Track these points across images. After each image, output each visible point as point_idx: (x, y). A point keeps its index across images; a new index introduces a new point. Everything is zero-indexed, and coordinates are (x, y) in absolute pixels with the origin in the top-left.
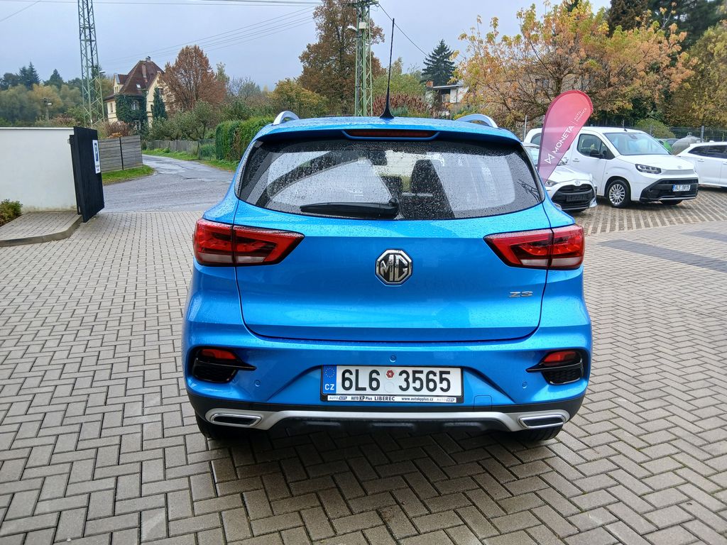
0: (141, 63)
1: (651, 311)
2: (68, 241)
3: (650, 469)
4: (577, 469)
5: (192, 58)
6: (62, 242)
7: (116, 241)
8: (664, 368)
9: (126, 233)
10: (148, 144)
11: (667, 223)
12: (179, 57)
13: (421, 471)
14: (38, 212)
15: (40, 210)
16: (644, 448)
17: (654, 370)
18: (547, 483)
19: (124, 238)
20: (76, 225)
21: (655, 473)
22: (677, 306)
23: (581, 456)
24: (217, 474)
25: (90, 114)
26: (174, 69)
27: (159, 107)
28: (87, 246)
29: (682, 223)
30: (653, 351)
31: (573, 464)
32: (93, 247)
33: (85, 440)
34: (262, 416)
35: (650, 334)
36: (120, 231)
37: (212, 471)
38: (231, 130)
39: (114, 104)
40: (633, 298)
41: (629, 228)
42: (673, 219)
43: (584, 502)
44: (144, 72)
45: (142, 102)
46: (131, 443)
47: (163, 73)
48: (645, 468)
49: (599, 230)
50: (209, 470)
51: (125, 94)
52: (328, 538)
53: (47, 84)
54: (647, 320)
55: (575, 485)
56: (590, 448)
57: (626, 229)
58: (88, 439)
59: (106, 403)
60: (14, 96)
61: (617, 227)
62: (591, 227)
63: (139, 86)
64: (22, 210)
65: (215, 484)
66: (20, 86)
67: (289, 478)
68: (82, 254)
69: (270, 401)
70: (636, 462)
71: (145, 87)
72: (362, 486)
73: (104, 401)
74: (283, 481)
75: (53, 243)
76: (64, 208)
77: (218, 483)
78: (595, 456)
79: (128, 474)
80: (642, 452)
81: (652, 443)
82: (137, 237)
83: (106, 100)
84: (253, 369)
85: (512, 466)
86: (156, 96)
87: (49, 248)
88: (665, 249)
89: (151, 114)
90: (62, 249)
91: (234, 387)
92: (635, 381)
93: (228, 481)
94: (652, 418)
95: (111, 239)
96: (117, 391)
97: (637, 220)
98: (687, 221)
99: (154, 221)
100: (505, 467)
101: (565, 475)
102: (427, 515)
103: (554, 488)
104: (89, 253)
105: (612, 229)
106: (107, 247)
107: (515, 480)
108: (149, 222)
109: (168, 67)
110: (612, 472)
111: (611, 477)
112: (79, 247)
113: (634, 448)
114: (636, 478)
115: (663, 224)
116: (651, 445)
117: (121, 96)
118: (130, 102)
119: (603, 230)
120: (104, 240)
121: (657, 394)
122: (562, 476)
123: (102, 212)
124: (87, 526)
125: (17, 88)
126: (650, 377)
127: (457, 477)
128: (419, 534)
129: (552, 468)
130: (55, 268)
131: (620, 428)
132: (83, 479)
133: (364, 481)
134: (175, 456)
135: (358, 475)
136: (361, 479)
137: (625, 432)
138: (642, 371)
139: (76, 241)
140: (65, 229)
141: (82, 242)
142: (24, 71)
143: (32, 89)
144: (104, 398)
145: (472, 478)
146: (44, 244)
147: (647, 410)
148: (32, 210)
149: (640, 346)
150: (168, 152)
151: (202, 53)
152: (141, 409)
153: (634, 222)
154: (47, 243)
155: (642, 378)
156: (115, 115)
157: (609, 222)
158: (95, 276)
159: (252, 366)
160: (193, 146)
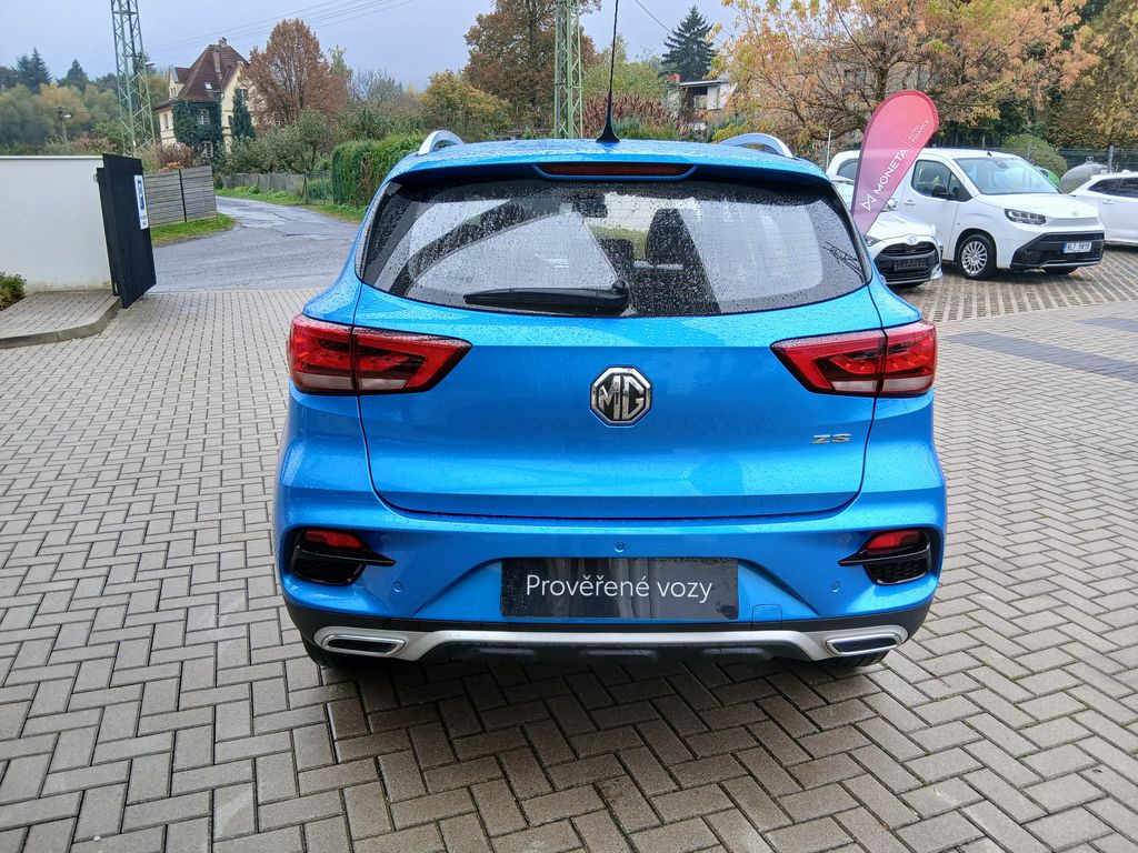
0: (211, 48)
1: (1031, 449)
2: (98, 339)
3: (1033, 713)
4: (915, 714)
5: (292, 39)
6: (88, 341)
7: (176, 338)
8: (1052, 543)
9: (190, 324)
10: (225, 179)
11: (1054, 303)
12: (272, 38)
13: (664, 718)
14: (52, 293)
15: (55, 288)
16: (1022, 677)
17: (1038, 547)
18: (868, 737)
19: (187, 334)
20: (112, 313)
21: (1041, 719)
22: (1071, 441)
23: (922, 692)
24: (336, 725)
25: (131, 131)
26: (264, 57)
27: (241, 122)
28: (128, 347)
29: (1078, 304)
30: (1035, 516)
31: (909, 705)
32: (138, 349)
33: (124, 669)
34: (406, 639)
35: (1029, 488)
36: (182, 323)
37: (329, 721)
38: (356, 156)
39: (170, 115)
40: (1002, 428)
41: (993, 313)
42: (1063, 296)
43: (927, 768)
44: (216, 63)
45: (214, 110)
46: (199, 674)
47: (247, 65)
48: (1024, 711)
49: (946, 316)
50: (323, 718)
51: (187, 99)
52: (516, 831)
53: (62, 83)
54: (1024, 465)
55: (912, 740)
56: (936, 677)
57: (989, 315)
58: (128, 669)
59: (158, 607)
60: (10, 103)
61: (975, 312)
62: (933, 310)
63: (208, 86)
64: (26, 288)
65: (334, 742)
66: (20, 87)
67: (452, 732)
68: (120, 360)
69: (417, 616)
70: (1010, 702)
71: (219, 87)
72: (569, 744)
73: (154, 604)
74: (442, 736)
75: (75, 342)
76: (92, 284)
77: (339, 740)
78: (946, 692)
79: (192, 727)
80: (1020, 685)
81: (1035, 669)
82: (208, 332)
83: (156, 109)
84: (390, 563)
85: (811, 709)
86: (237, 102)
87: (68, 350)
88: (1051, 347)
89: (228, 131)
90: (89, 353)
91: (358, 592)
92: (1007, 567)
93: (354, 737)
94: (1036, 628)
95: (166, 336)
96: (176, 587)
97: (1007, 299)
98: (1086, 300)
99: (236, 304)
100: (799, 710)
101: (896, 724)
102: (674, 791)
103: (880, 746)
104: (133, 358)
105: (967, 315)
106: (161, 347)
107: (815, 733)
108: (228, 306)
109: (254, 54)
110: (972, 719)
111: (971, 727)
112: (115, 349)
113: (1007, 677)
114: (1010, 727)
115: (1048, 305)
116: (1034, 673)
117: (180, 103)
118: (195, 112)
119: (952, 316)
120: (156, 336)
121: (1044, 586)
122: (892, 725)
123: (152, 291)
124: (128, 814)
125: (13, 90)
126: (1031, 560)
127: (722, 727)
128: (663, 823)
129: (876, 712)
130: (78, 384)
131: (983, 644)
132: (122, 735)
133: (572, 736)
134: (269, 696)
135: (562, 723)
136: (568, 731)
137: (992, 652)
138: (1016, 549)
139: (112, 338)
140: (93, 319)
141: (121, 340)
142: (24, 63)
143: (38, 92)
144: (155, 599)
145: (747, 729)
146: (60, 344)
147: (1027, 614)
148: (41, 289)
149: (1013, 508)
150: (256, 192)
151: (308, 31)
152: (214, 617)
153: (1001, 304)
154: (65, 343)
155: (1018, 561)
156: (172, 134)
157: (962, 303)
158: (140, 396)
159: (388, 559)
160: (296, 182)
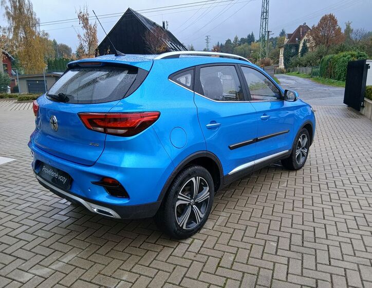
0: (300, 27)
5: (329, 21)
10: (291, 69)
12: (320, 21)
25: (260, 55)
26: (317, 28)
27: (305, 49)
38: (328, 60)
39: (283, 49)
44: (302, 30)
45: (297, 47)
47: (311, 30)
51: (289, 44)
53: (258, 41)
60: (243, 48)
63: (297, 39)
66: (246, 43)
71: (300, 39)
83: (280, 48)
86: (304, 44)
89: (300, 54)
109: (313, 27)
117: (287, 45)
118: (291, 48)
125: (244, 44)
142: (249, 36)
143: (250, 45)
150: (298, 73)
151: (334, 17)
156: (282, 55)
160: (309, 69)
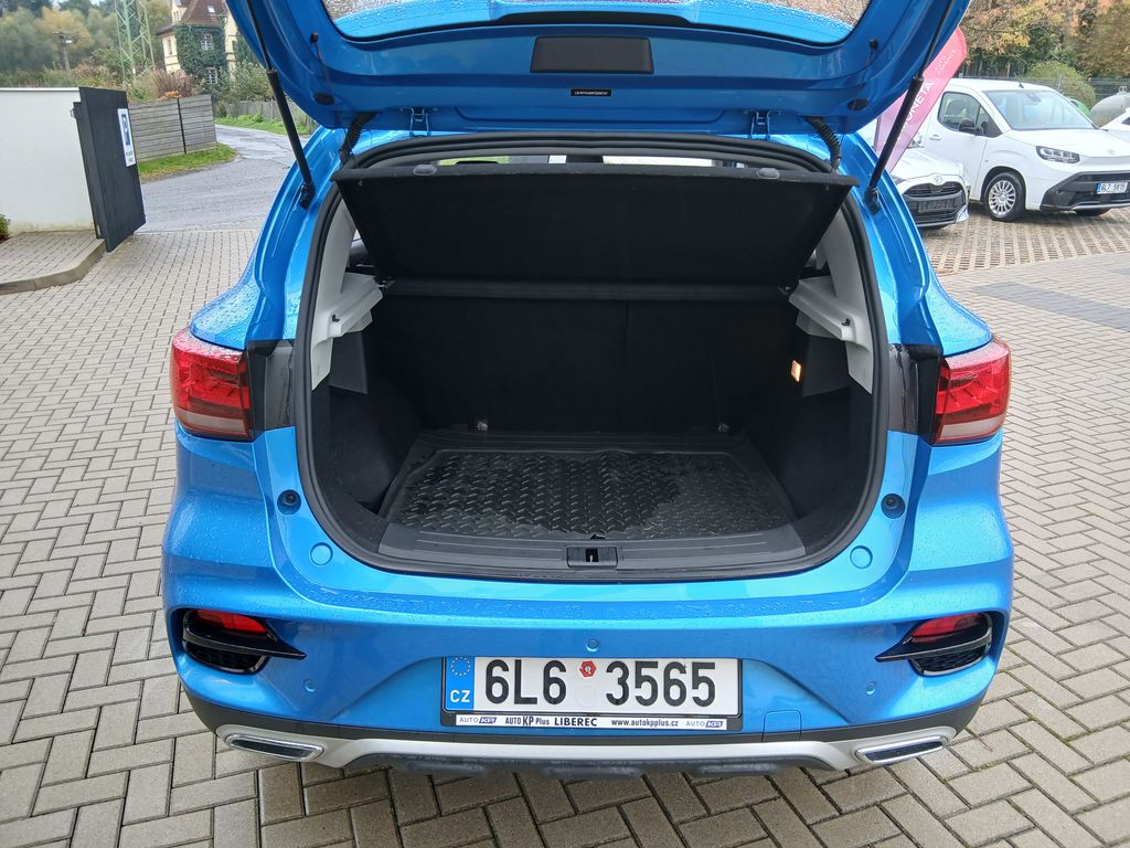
1: (1070, 425)
2: (77, 287)
3: (1091, 790)
4: (952, 789)
6: (67, 288)
7: (158, 285)
8: (1100, 549)
9: (176, 270)
10: (229, 108)
11: (1087, 250)
13: (654, 795)
14: (37, 233)
15: (41, 229)
16: (1077, 737)
17: (1086, 556)
18: (896, 823)
19: (172, 278)
20: (96, 257)
21: (1102, 799)
22: (1114, 416)
23: (959, 757)
24: (266, 803)
25: (131, 58)
27: (245, 47)
28: (107, 296)
29: (1112, 251)
30: (1079, 513)
31: (944, 776)
32: (116, 299)
33: (33, 717)
34: (325, 746)
35: (1071, 477)
36: (167, 267)
37: (258, 796)
39: (173, 40)
40: (1036, 400)
41: (1022, 260)
42: (1096, 242)
45: (218, 35)
46: (117, 725)
48: (1081, 787)
49: (972, 263)
50: (252, 793)
51: (189, 24)
53: (64, 7)
54: (1063, 446)
55: (949, 829)
56: (975, 737)
57: (1018, 262)
58: (38, 717)
59: (85, 630)
60: (13, 27)
61: (1003, 258)
62: (959, 256)
63: (211, 10)
64: (11, 229)
65: (260, 827)
66: (20, 11)
67: (402, 818)
68: (97, 311)
69: (335, 721)
70: (1063, 773)
71: (222, 10)
73: (81, 626)
74: (390, 821)
75: (54, 290)
76: (80, 224)
77: (269, 824)
78: (988, 758)
79: (99, 802)
80: (1073, 749)
81: (1091, 727)
82: (193, 278)
83: (159, 34)
84: (301, 656)
85: (829, 782)
87: (45, 299)
88: (1086, 302)
89: (232, 57)
90: (66, 302)
92: (1049, 581)
93: (286, 821)
94: (1088, 668)
95: (150, 282)
96: (109, 602)
97: (1036, 244)
98: (1119, 246)
99: (226, 247)
100: (815, 783)
101: (929, 804)
103: (910, 838)
104: (110, 309)
105: (995, 261)
106: (142, 295)
107: (833, 817)
108: (217, 247)
110: (1019, 797)
111: (1018, 809)
112: (94, 298)
113: (1058, 737)
114: (1065, 811)
115: (1081, 252)
116: (1089, 732)
117: (184, 27)
118: (198, 37)
119: (979, 264)
120: (137, 283)
121: (1094, 609)
122: (925, 805)
123: (140, 231)
125: (17, 14)
126: (1078, 573)
127: (724, 809)
129: (906, 787)
130: (48, 340)
131: (1029, 690)
132: (13, 815)
133: (543, 823)
134: (192, 758)
135: (533, 803)
136: (540, 818)
137: (1040, 700)
138: (1061, 557)
139: (92, 286)
140: (73, 265)
141: (101, 288)
143: (40, 15)
144: (84, 619)
145: (753, 811)
146: (37, 292)
147: (1077, 648)
148: (27, 229)
149: (1054, 502)
150: (260, 121)
152: (145, 644)
153: (1030, 249)
154: (43, 291)
155: (1063, 574)
156: (175, 60)
157: (989, 248)
158: (110, 355)
159: (300, 653)
